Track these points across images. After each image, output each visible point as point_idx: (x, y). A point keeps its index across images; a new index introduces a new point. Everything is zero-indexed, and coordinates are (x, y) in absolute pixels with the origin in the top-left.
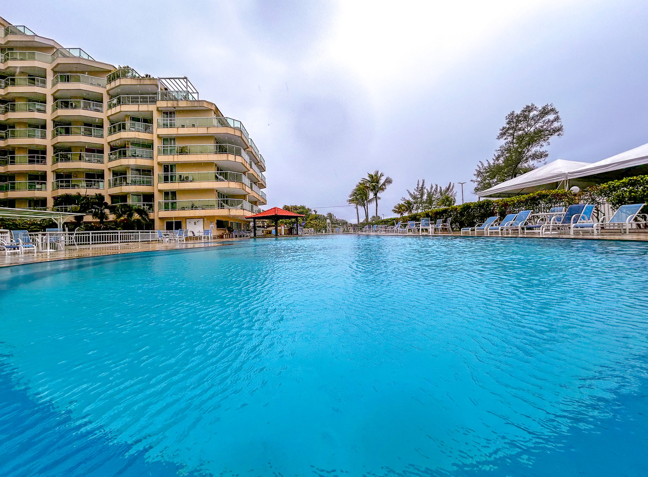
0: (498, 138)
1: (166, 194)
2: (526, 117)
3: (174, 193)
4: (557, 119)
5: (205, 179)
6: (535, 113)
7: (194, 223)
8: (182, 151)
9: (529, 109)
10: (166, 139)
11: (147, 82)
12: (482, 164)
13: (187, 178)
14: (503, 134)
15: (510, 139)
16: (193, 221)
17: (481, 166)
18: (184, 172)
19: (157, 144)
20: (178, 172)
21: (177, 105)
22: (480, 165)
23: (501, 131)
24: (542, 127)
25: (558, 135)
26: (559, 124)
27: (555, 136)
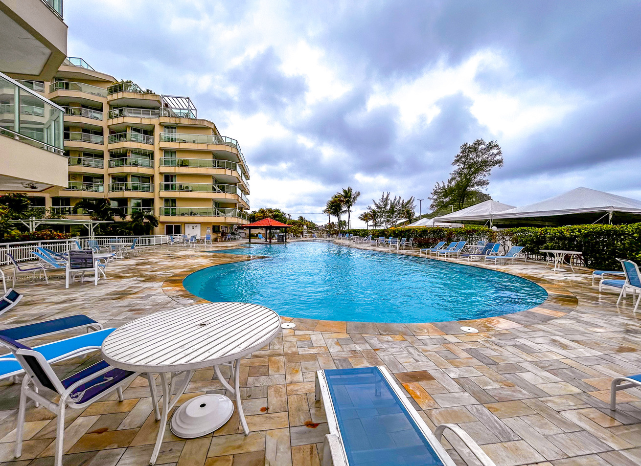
0: (453, 164)
1: (167, 200)
2: (475, 150)
3: (174, 201)
4: (499, 153)
5: (204, 189)
6: (483, 146)
7: (192, 228)
8: (184, 164)
9: (479, 143)
10: (167, 152)
11: (150, 97)
12: (439, 185)
13: (187, 188)
14: (457, 161)
15: (462, 166)
16: (191, 226)
17: (437, 187)
18: (185, 183)
19: (158, 156)
20: (178, 182)
21: (180, 122)
22: (437, 185)
23: (456, 158)
24: (487, 158)
25: (499, 166)
26: (500, 157)
27: (496, 167)
